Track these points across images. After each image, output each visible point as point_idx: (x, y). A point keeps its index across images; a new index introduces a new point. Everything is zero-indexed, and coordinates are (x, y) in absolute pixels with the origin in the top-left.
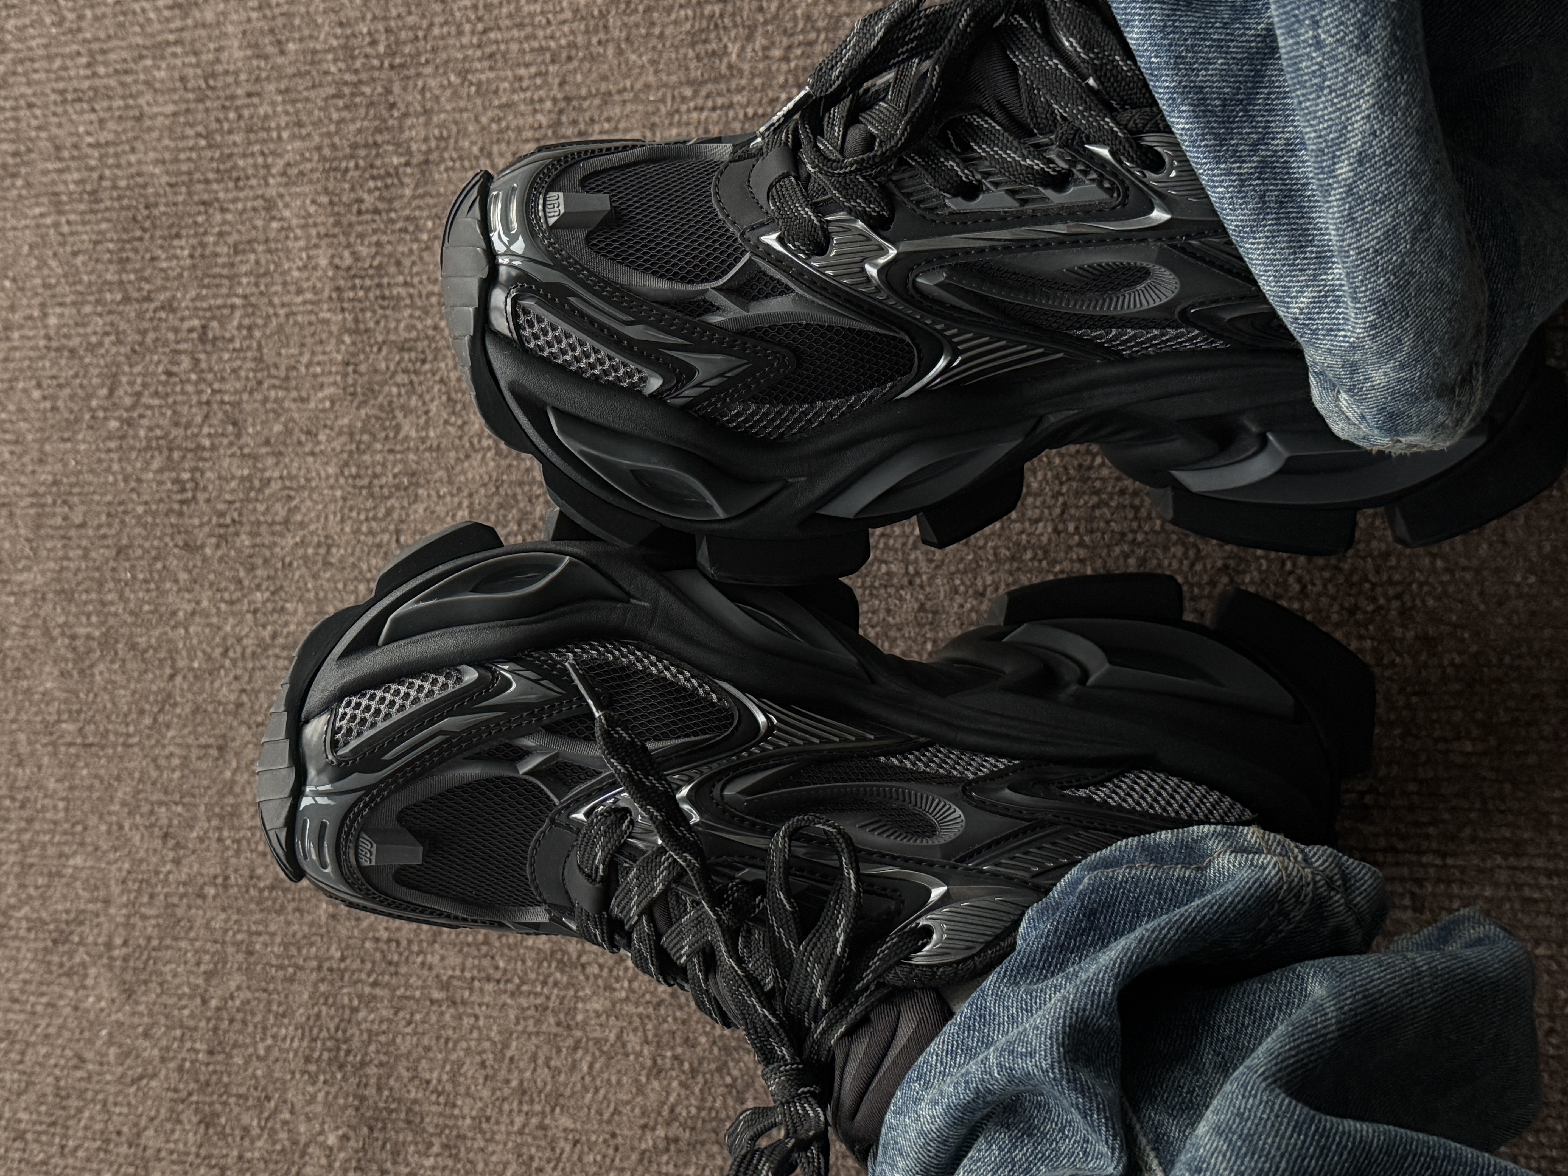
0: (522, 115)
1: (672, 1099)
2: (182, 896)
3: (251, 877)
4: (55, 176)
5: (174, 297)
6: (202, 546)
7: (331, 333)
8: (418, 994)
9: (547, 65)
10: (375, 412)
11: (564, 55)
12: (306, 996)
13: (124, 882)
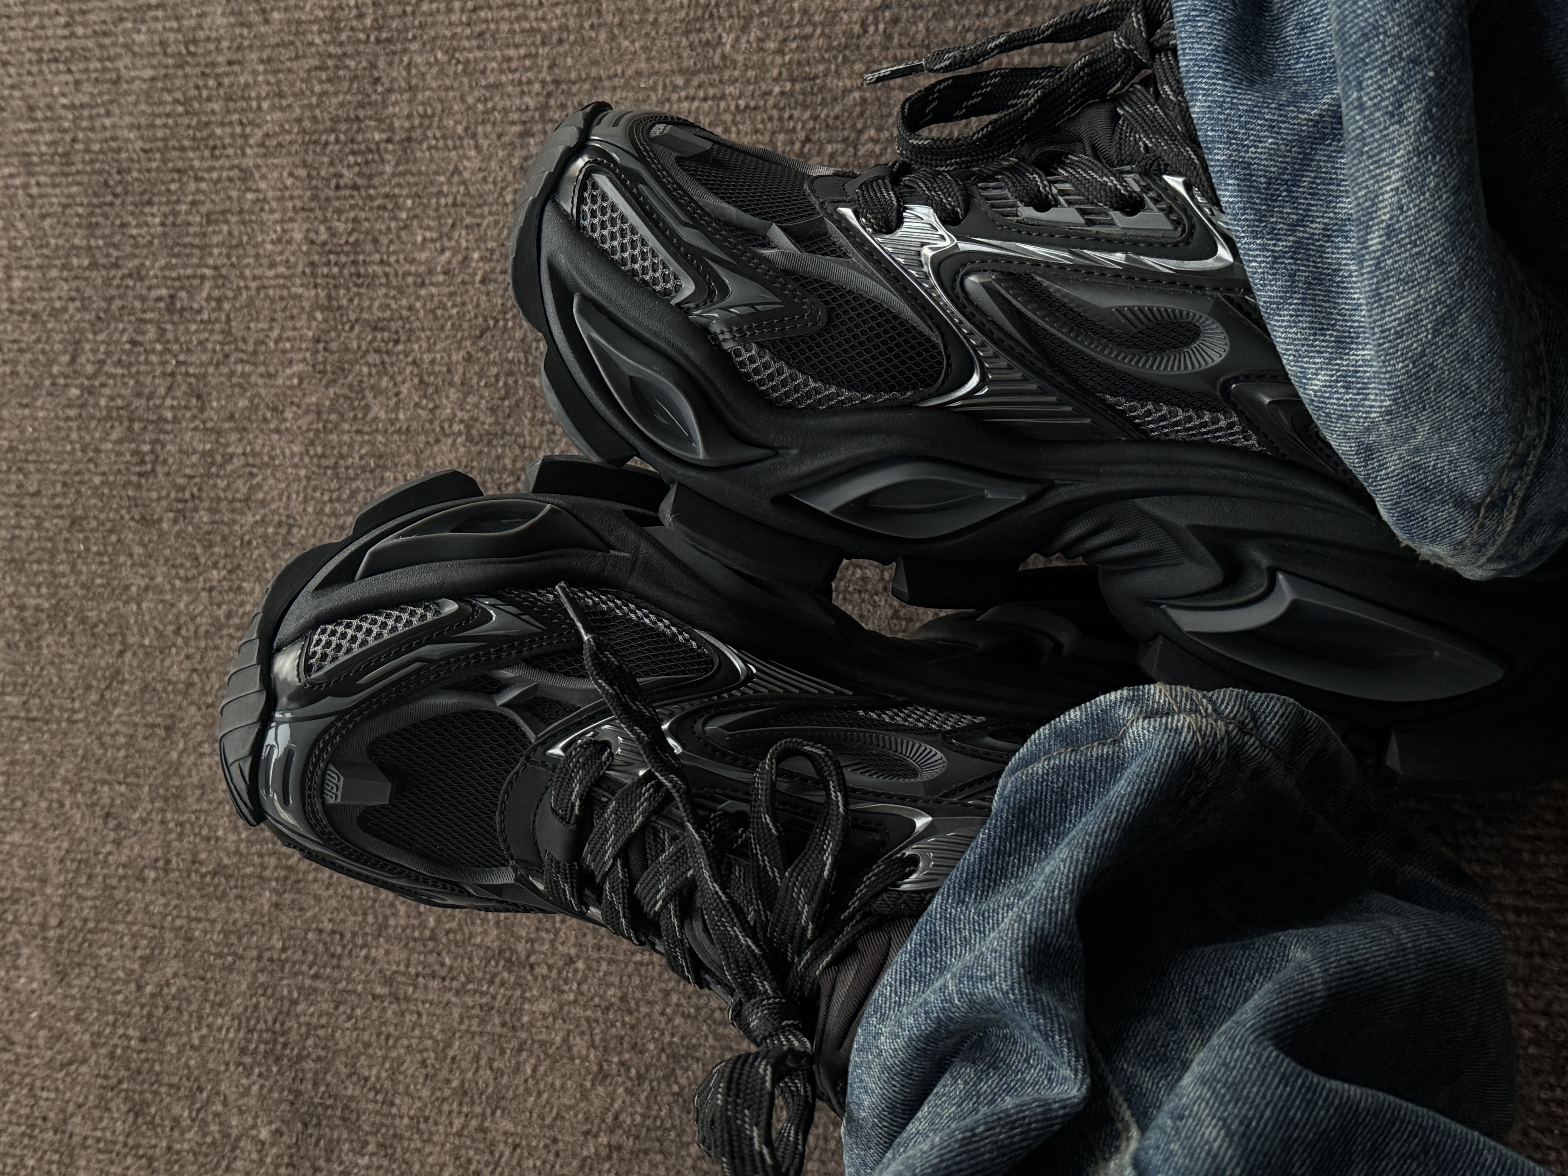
0: (509, 96)
1: (616, 1106)
2: (122, 878)
3: (194, 862)
4: (26, 136)
5: (142, 265)
6: (160, 520)
7: (303, 308)
8: (360, 988)
9: (537, 47)
10: (345, 391)
11: (555, 37)
12: (244, 987)
13: (62, 861)
